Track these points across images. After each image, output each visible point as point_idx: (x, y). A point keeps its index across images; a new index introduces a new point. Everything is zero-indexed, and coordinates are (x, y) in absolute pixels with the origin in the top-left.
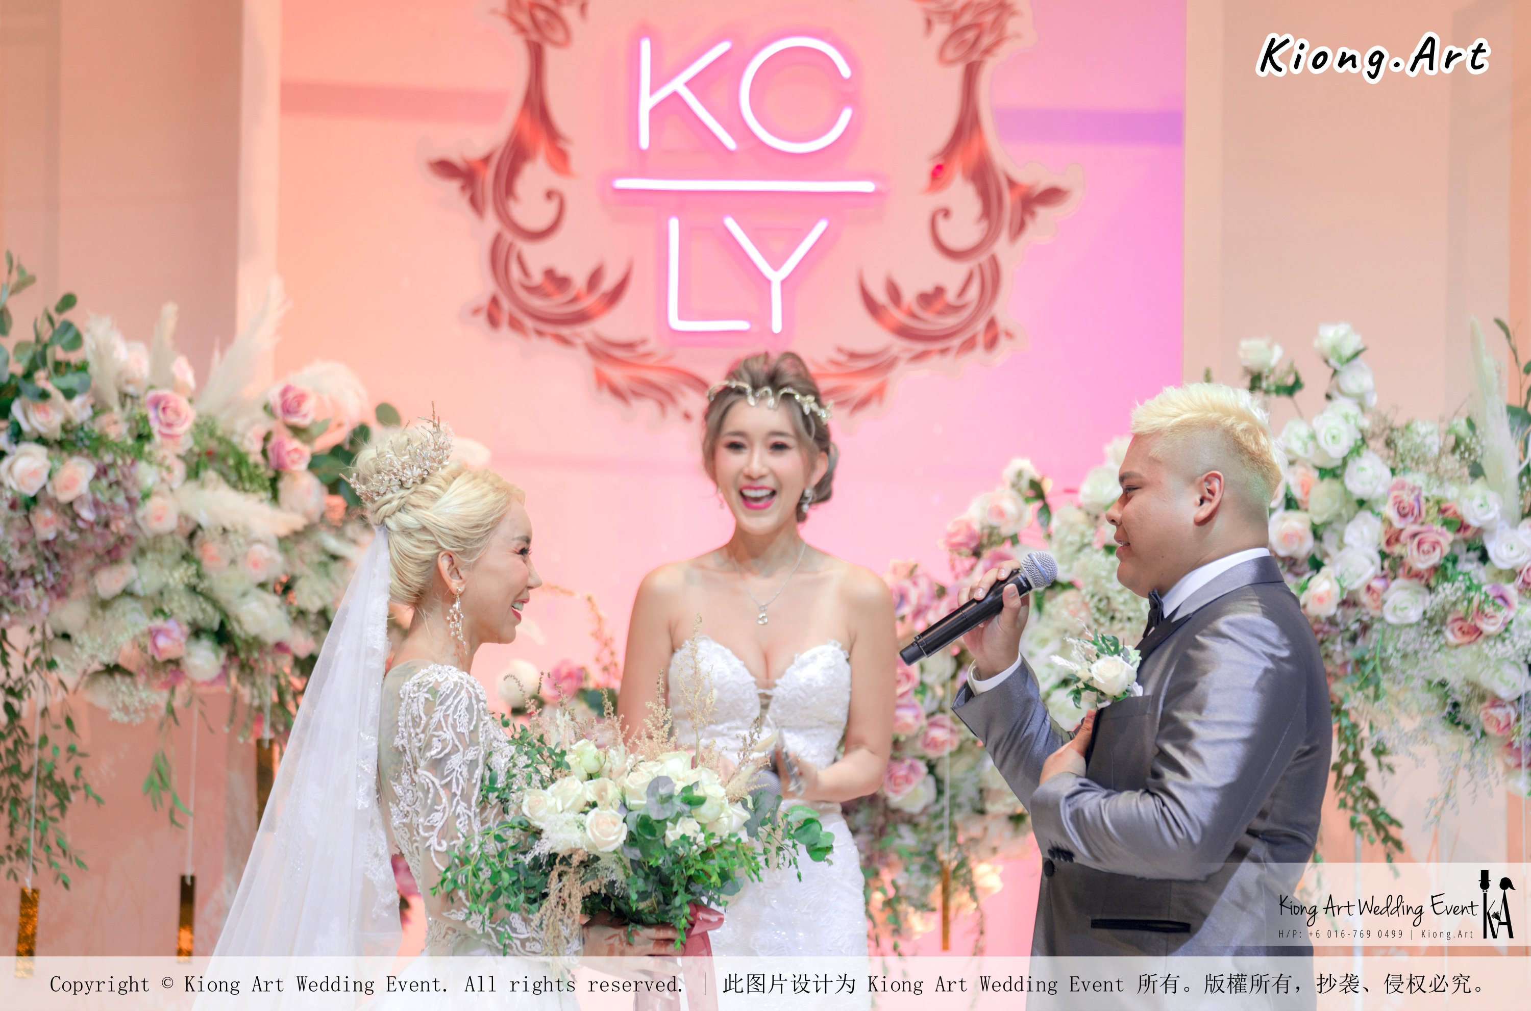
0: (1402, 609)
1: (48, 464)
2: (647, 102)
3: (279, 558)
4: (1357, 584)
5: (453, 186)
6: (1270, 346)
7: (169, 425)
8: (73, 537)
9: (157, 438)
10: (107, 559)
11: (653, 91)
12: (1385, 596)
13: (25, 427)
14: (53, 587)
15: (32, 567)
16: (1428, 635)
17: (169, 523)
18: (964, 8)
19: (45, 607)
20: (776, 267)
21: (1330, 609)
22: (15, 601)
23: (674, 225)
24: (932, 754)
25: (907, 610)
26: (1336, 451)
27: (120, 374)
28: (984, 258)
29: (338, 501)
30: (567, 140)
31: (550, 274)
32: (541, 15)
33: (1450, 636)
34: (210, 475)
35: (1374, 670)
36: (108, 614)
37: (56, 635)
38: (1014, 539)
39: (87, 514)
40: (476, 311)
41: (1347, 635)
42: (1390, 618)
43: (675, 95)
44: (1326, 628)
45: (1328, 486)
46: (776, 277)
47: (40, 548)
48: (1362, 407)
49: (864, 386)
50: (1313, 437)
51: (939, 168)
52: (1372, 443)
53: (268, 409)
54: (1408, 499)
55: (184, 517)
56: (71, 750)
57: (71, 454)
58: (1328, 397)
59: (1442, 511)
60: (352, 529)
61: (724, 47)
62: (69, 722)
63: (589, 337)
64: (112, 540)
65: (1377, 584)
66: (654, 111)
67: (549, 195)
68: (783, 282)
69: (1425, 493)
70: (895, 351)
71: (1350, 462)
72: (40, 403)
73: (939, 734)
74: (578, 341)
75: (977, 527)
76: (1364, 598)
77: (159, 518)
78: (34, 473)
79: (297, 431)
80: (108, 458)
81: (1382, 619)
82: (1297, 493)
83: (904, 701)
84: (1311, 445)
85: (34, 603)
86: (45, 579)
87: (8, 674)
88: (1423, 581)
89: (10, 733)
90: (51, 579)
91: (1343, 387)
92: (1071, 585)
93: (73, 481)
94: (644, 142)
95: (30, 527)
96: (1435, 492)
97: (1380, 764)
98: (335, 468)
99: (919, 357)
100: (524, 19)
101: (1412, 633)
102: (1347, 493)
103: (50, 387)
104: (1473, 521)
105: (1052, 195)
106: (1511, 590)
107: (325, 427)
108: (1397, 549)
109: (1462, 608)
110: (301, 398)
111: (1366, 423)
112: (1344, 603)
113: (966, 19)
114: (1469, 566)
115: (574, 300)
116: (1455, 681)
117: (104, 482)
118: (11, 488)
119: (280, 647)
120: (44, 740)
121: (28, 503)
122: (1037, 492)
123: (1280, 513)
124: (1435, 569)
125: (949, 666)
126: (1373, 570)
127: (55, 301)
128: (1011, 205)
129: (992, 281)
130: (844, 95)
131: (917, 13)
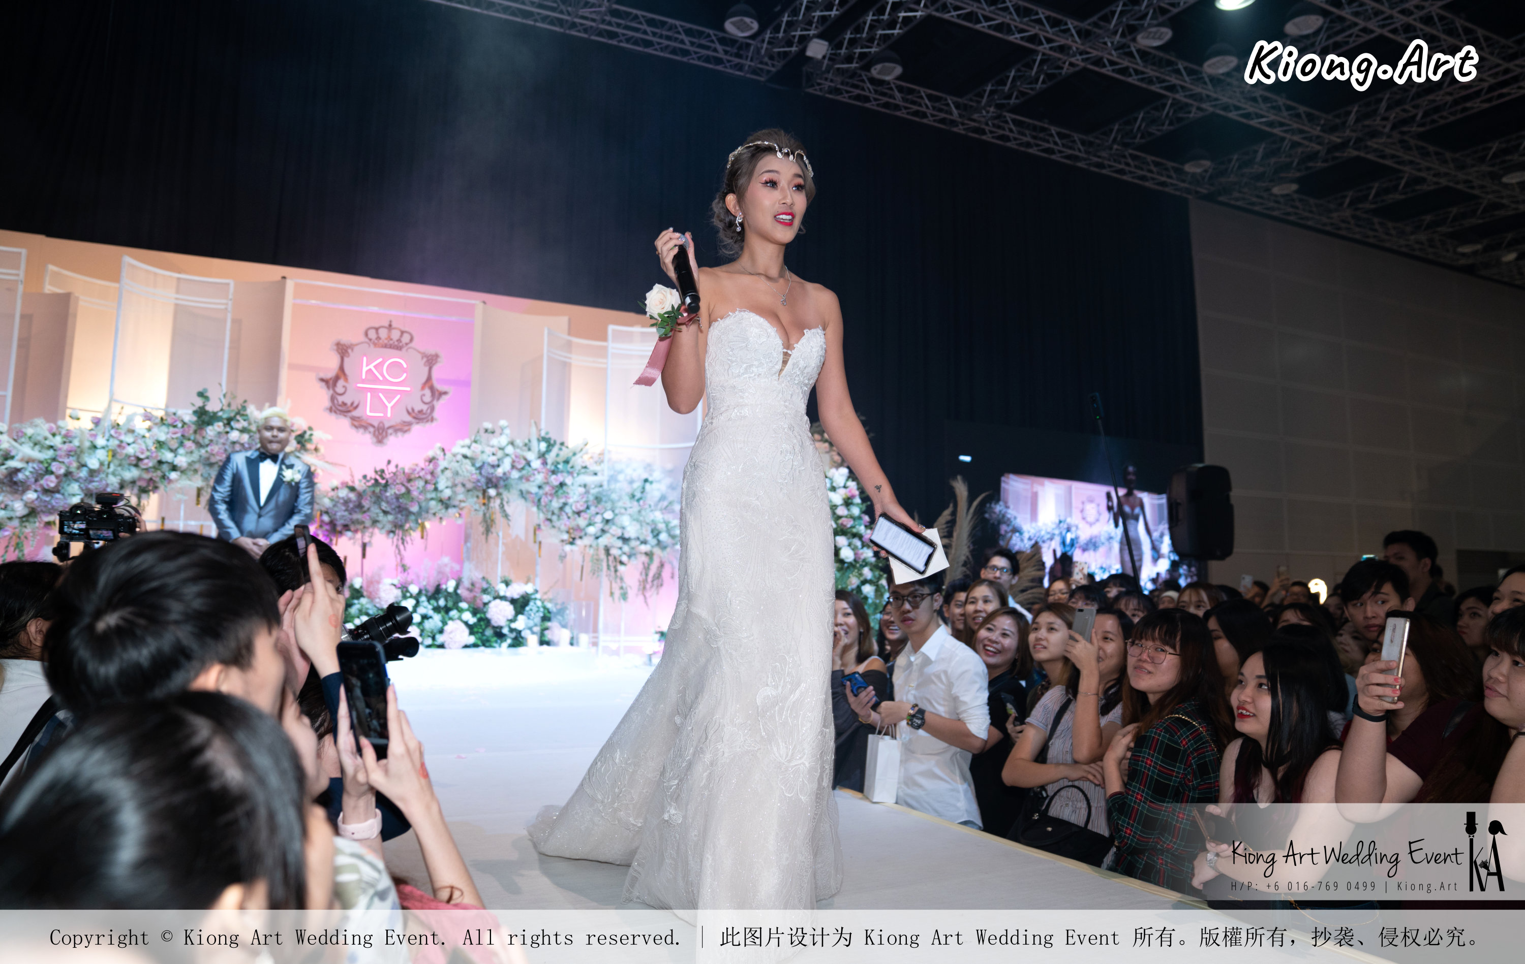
0: (515, 475)
4: (506, 470)
5: (323, 384)
6: (489, 424)
11: (366, 367)
12: (511, 473)
16: (519, 480)
18: (429, 356)
20: (390, 403)
21: (501, 475)
23: (369, 394)
26: (502, 446)
28: (431, 404)
29: (299, 446)
30: (348, 376)
31: (343, 402)
32: (344, 351)
35: (509, 487)
38: (438, 459)
40: (327, 409)
41: (504, 480)
42: (512, 477)
43: (370, 368)
44: (499, 479)
45: (501, 451)
46: (389, 406)
49: (406, 428)
50: (500, 442)
51: (423, 386)
58: (501, 434)
59: (523, 457)
60: (302, 451)
63: (350, 416)
65: (510, 471)
66: (366, 372)
67: (343, 387)
68: (392, 407)
69: (519, 453)
70: (413, 421)
71: (505, 447)
73: (421, 497)
74: (348, 416)
75: (431, 457)
76: (507, 473)
82: (495, 453)
84: (497, 444)
88: (518, 471)
91: (504, 432)
92: (449, 469)
94: (364, 377)
96: (521, 453)
97: (508, 505)
98: (299, 439)
99: (417, 423)
100: (340, 352)
102: (505, 453)
103: (240, 419)
104: (529, 459)
105: (445, 393)
106: (536, 472)
108: (514, 464)
109: (527, 476)
111: (508, 440)
112: (503, 474)
113: (429, 358)
114: (527, 468)
115: (348, 408)
116: (524, 489)
121: (234, 443)
122: (443, 450)
123: (491, 456)
124: (521, 468)
125: (424, 484)
126: (509, 467)
127: (241, 401)
128: (437, 394)
129: (432, 409)
130: (405, 371)
131: (419, 356)
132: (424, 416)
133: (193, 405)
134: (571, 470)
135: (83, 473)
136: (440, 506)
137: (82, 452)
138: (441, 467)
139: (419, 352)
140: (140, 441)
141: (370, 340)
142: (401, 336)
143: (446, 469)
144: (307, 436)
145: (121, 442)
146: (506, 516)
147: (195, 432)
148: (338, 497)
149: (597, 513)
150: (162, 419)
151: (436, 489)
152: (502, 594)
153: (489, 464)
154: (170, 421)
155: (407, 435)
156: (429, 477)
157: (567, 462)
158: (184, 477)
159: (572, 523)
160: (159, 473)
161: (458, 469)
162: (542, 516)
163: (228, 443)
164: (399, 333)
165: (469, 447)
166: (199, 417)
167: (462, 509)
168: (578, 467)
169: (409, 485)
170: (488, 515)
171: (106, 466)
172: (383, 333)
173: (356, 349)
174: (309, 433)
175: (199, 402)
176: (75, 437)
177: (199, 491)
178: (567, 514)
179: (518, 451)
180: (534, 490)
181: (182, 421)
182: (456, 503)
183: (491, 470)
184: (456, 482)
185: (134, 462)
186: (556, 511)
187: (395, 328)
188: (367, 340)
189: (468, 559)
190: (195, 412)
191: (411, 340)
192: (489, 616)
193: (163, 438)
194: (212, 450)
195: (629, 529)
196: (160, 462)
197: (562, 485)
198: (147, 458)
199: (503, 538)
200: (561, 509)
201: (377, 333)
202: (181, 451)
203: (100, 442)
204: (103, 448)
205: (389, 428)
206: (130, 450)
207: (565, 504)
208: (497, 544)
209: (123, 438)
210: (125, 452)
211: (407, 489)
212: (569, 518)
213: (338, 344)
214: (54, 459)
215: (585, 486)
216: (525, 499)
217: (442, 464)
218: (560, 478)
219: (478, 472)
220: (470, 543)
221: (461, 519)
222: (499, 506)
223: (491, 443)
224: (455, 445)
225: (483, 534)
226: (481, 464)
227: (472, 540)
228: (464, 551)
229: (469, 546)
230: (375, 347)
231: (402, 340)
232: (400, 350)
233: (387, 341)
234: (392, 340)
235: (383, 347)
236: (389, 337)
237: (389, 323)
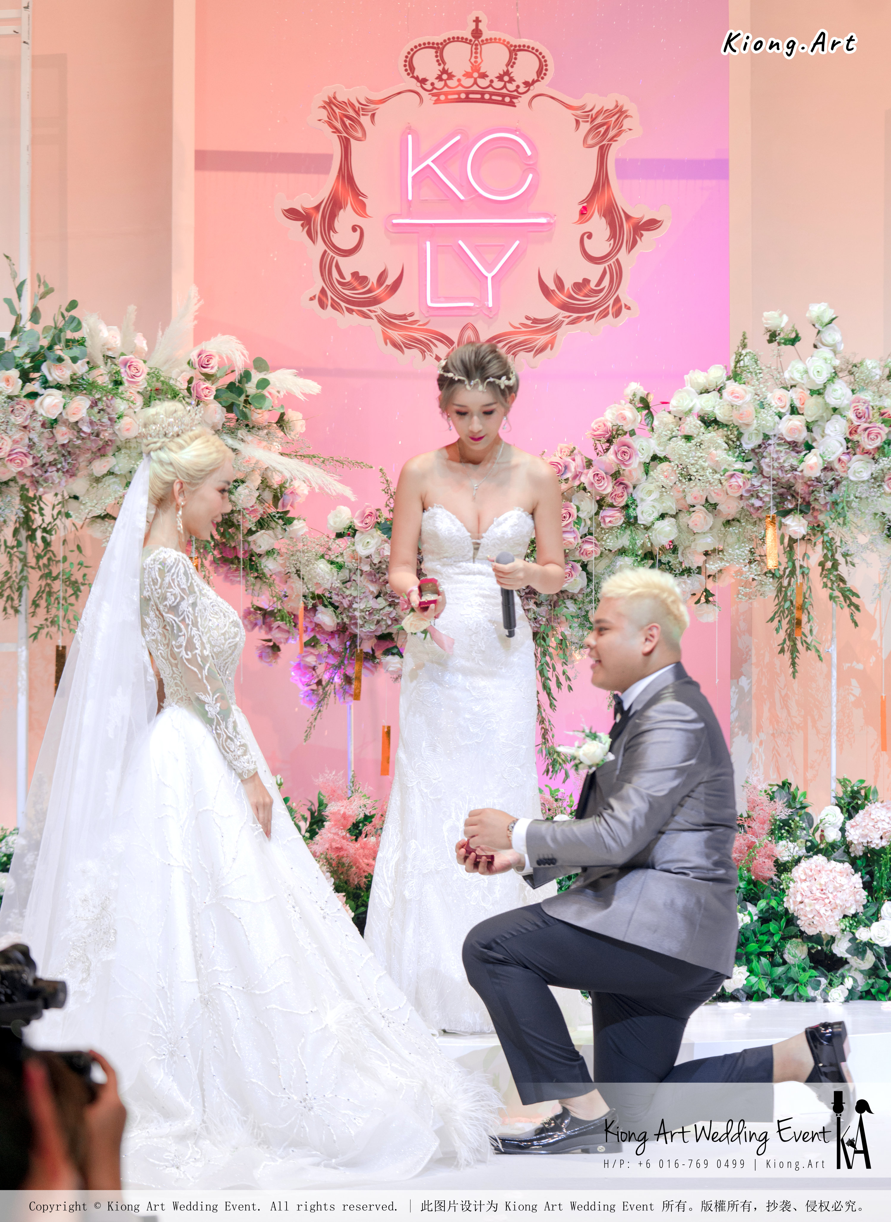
0: (858, 473)
1: (63, 400)
2: (411, 174)
4: (833, 458)
5: (298, 224)
6: (781, 315)
7: (133, 376)
8: (79, 442)
9: (126, 384)
10: (98, 454)
11: (415, 166)
12: (849, 465)
13: (50, 378)
14: (67, 471)
15: (55, 460)
16: (873, 487)
18: (598, 113)
19: (63, 483)
20: (490, 268)
21: (817, 473)
22: (46, 480)
23: (428, 243)
24: (585, 559)
25: (569, 475)
26: (820, 380)
27: (103, 345)
28: (611, 262)
29: (232, 416)
30: (365, 196)
31: (355, 275)
32: (348, 122)
33: (886, 488)
35: (843, 508)
36: (100, 485)
37: (70, 497)
38: (632, 433)
39: (86, 429)
40: (312, 298)
41: (827, 488)
42: (852, 478)
43: (428, 167)
44: (815, 483)
45: (815, 399)
46: (490, 276)
47: (60, 448)
48: (835, 352)
49: (542, 339)
50: (806, 372)
51: (585, 208)
52: (840, 375)
53: (190, 363)
54: (862, 408)
56: (81, 564)
57: (76, 395)
58: (816, 346)
59: (882, 414)
60: (242, 433)
62: (79, 548)
63: (379, 312)
64: (101, 443)
65: (844, 458)
66: (414, 177)
67: (354, 229)
68: (493, 277)
69: (871, 404)
70: (560, 318)
71: (828, 386)
72: (58, 364)
73: (588, 547)
74: (372, 315)
75: (609, 425)
76: (837, 466)
77: (128, 430)
78: (55, 406)
79: (208, 377)
80: (97, 396)
81: (848, 478)
82: (797, 404)
83: (568, 529)
84: (805, 376)
85: (57, 481)
86: (63, 467)
87: (43, 520)
88: (871, 456)
89: (45, 555)
90: (67, 467)
91: (823, 340)
92: (666, 459)
93: (78, 410)
94: (410, 198)
95: (53, 437)
96: (878, 403)
97: (847, 562)
98: (230, 397)
99: (575, 321)
100: (339, 125)
101: (865, 487)
102: (826, 404)
103: (63, 355)
105: (652, 224)
107: (224, 373)
110: (210, 357)
111: (837, 362)
112: (825, 469)
113: (599, 120)
115: (370, 291)
117: (96, 410)
118: (42, 415)
120: (65, 559)
121: (52, 423)
122: (645, 404)
123: (788, 416)
124: (878, 448)
125: (594, 507)
126: (842, 449)
127: (66, 304)
128: (628, 230)
129: (617, 275)
130: (528, 166)
131: (569, 116)
132: (593, 300)
138: (643, 456)
139: (568, 107)
141: (423, 81)
142: (511, 63)
143: (657, 460)
144: (251, 388)
146: (844, 596)
148: (355, 556)
151: (631, 522)
152: (832, 836)
153: (782, 440)
156: (607, 487)
161: (692, 459)
163: (38, 425)
164: (505, 54)
165: (722, 391)
167: (710, 577)
172: (458, 58)
173: (382, 111)
174: (256, 377)
179: (867, 394)
182: (696, 560)
183: (789, 459)
184: (690, 500)
187: (489, 41)
188: (414, 85)
189: (745, 728)
191: (541, 72)
192: (790, 904)
199: (844, 659)
201: (441, 61)
205: (492, 341)
208: (827, 680)
213: (331, 104)
217: (645, 447)
219: (749, 466)
220: (749, 677)
221: (710, 606)
222: (822, 564)
223: (787, 375)
224: (682, 384)
225: (782, 651)
226: (758, 441)
227: (755, 671)
228: (733, 703)
229: (746, 688)
230: (438, 102)
231: (515, 72)
232: (512, 104)
233: (470, 81)
234: (484, 76)
235: (459, 100)
236: (476, 68)
237: (473, 26)
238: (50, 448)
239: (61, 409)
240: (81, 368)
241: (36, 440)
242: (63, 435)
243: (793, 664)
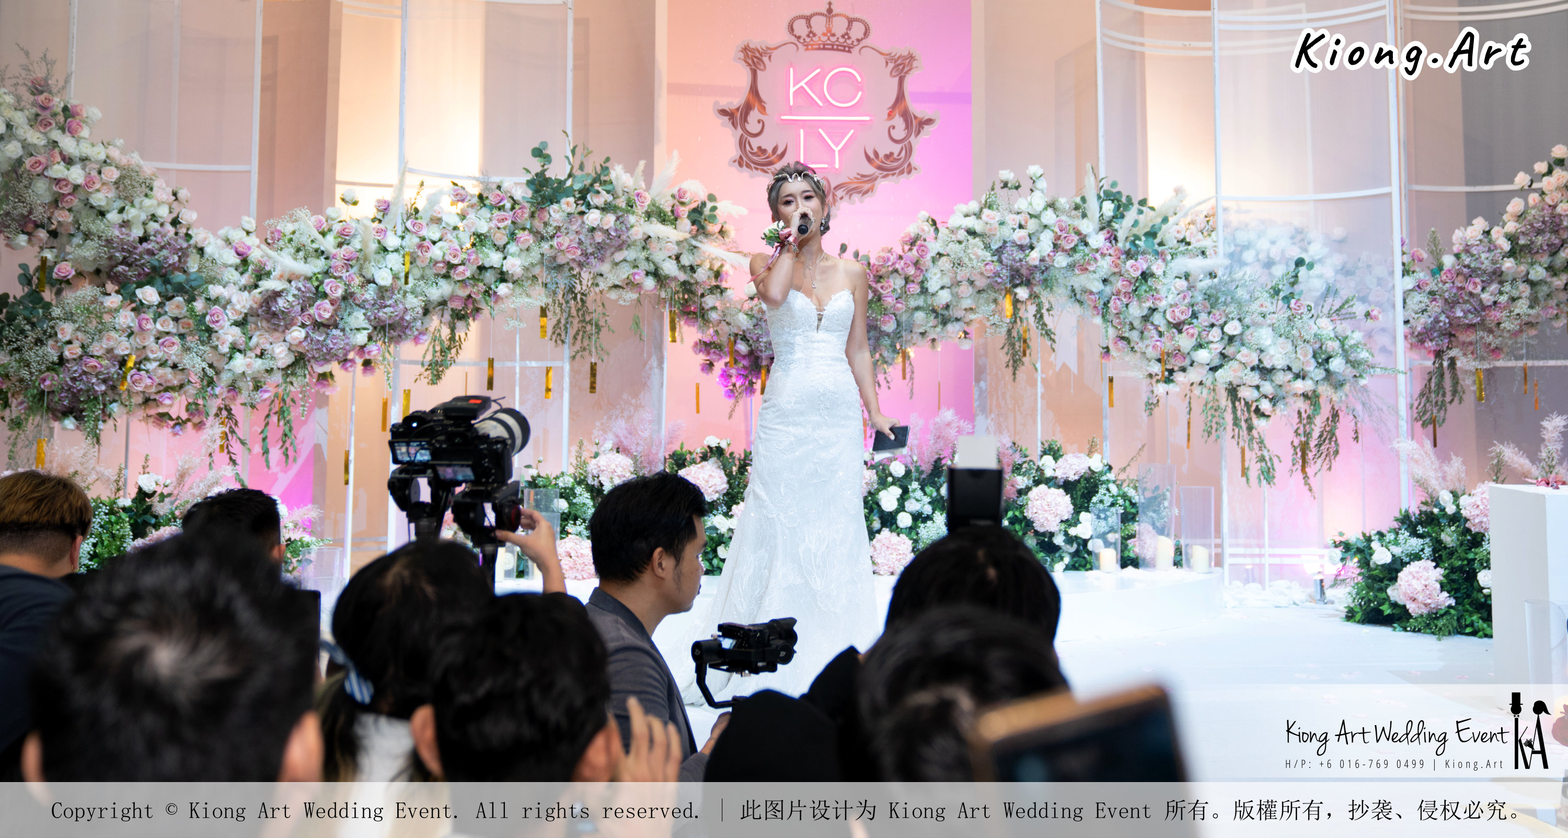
0: (1060, 263)
1: (600, 216)
2: (792, 90)
3: (676, 247)
4: (1045, 254)
5: (727, 118)
6: (1010, 173)
7: (641, 202)
8: (608, 241)
9: (637, 207)
10: (618, 249)
11: (794, 86)
12: (1054, 258)
13: (592, 203)
14: (599, 258)
15: (593, 251)
17: (640, 236)
18: (899, 58)
20: (837, 145)
21: (1037, 263)
22: (588, 264)
23: (802, 131)
26: (1037, 209)
27: (623, 185)
28: (906, 143)
29: (695, 228)
30: (765, 103)
31: (759, 148)
32: (755, 60)
33: (1077, 272)
34: (654, 219)
35: (1050, 283)
36: (617, 267)
38: (926, 240)
39: (613, 233)
40: (735, 161)
41: (1041, 271)
42: (1056, 265)
43: (802, 87)
44: (1034, 269)
45: (1033, 221)
46: (837, 149)
47: (597, 245)
48: (1044, 194)
49: (867, 186)
50: (1031, 204)
51: (891, 112)
53: (673, 196)
54: (1062, 225)
55: (645, 234)
56: (604, 314)
57: (607, 213)
58: (1032, 190)
59: (1073, 229)
60: (701, 237)
61: (818, 70)
62: (603, 304)
63: (773, 170)
64: (620, 242)
65: (1052, 254)
66: (794, 93)
67: (759, 122)
68: (839, 151)
69: (1067, 223)
71: (1042, 213)
72: (597, 195)
73: (899, 305)
74: (769, 172)
75: (913, 235)
76: (1047, 259)
77: (636, 234)
78: (596, 219)
80: (620, 214)
81: (1053, 266)
82: (1023, 223)
84: (1029, 207)
87: (582, 288)
88: (1068, 253)
89: (582, 309)
90: (600, 255)
91: (1035, 187)
92: (945, 255)
93: (609, 222)
94: (791, 104)
95: (593, 238)
96: (1071, 222)
97: (1049, 315)
98: (695, 216)
99: (885, 176)
100: (750, 62)
101: (1064, 270)
102: (1041, 223)
103: (600, 189)
104: (1084, 233)
105: (929, 121)
106: (1098, 256)
107: (690, 203)
108: (1059, 242)
109: (1082, 262)
110: (685, 192)
111: (1048, 198)
112: (1040, 260)
113: (899, 62)
114: (1081, 247)
115: (768, 157)
116: (1076, 286)
117: (618, 222)
118: (587, 225)
119: (675, 278)
120: (594, 311)
121: (593, 230)
122: (934, 223)
123: (1018, 230)
124: (1071, 249)
125: (903, 282)
126: (1051, 248)
127: (603, 159)
128: (915, 125)
129: (909, 150)
130: (859, 87)
131: (882, 60)
132: (895, 164)
133: (528, 171)
134: (1160, 249)
135: (370, 293)
136: (932, 321)
137: (366, 259)
138: (933, 253)
139: (881, 54)
140: (449, 236)
141: (799, 38)
142: (849, 28)
143: (940, 255)
144: (707, 211)
145: (423, 239)
146: (1048, 334)
147: (532, 215)
149: (1212, 325)
150: (481, 197)
151: (924, 291)
152: (1048, 473)
153: (1014, 243)
154: (492, 200)
155: (868, 198)
156: (911, 271)
157: (1152, 234)
158: (518, 290)
159: (1167, 345)
160: (481, 287)
161: (962, 254)
162: (1112, 332)
163: (585, 230)
164: (846, 23)
165: (978, 215)
166: (536, 191)
167: (968, 323)
168: (1172, 243)
169: (878, 286)
170: (1014, 334)
171: (403, 280)
172: (819, 24)
173: (775, 54)
174: (709, 205)
175: (535, 166)
176: (354, 236)
177: (544, 312)
178: (1156, 327)
179: (1064, 218)
180: (1097, 286)
181: (512, 198)
182: (959, 314)
183: (1019, 255)
184: (959, 278)
185: (444, 271)
186: (1137, 324)
187: (837, 15)
188: (794, 39)
189: (983, 410)
190: (530, 183)
191: (866, 33)
192: (1029, 514)
193: (483, 228)
194: (560, 244)
195: (1272, 351)
196: (482, 268)
197: (1146, 276)
198: (463, 264)
199: (1042, 372)
200: (1146, 319)
201: (809, 26)
202: (512, 248)
203: (392, 241)
204: (396, 251)
205: (838, 187)
206: (436, 252)
207: (1153, 310)
208: (1033, 384)
209: (424, 232)
210: (428, 255)
211: (875, 291)
212: (1161, 334)
213: (746, 49)
214: (326, 273)
215: (1187, 276)
216: (1080, 302)
217: (934, 247)
218: (1142, 264)
219: (995, 258)
220: (986, 381)
221: (967, 340)
222: (1035, 316)
223: (1016, 206)
224: (953, 212)
225: (1007, 366)
226: (1000, 244)
227: (989, 378)
228: (976, 396)
229: (984, 388)
230: (807, 49)
231: (851, 33)
232: (849, 51)
233: (826, 38)
234: (833, 35)
235: (819, 49)
236: (829, 30)
237: (827, 6)
238: (591, 244)
239: (599, 222)
240: (609, 198)
241: (583, 239)
242: (599, 237)
243: (1014, 374)
